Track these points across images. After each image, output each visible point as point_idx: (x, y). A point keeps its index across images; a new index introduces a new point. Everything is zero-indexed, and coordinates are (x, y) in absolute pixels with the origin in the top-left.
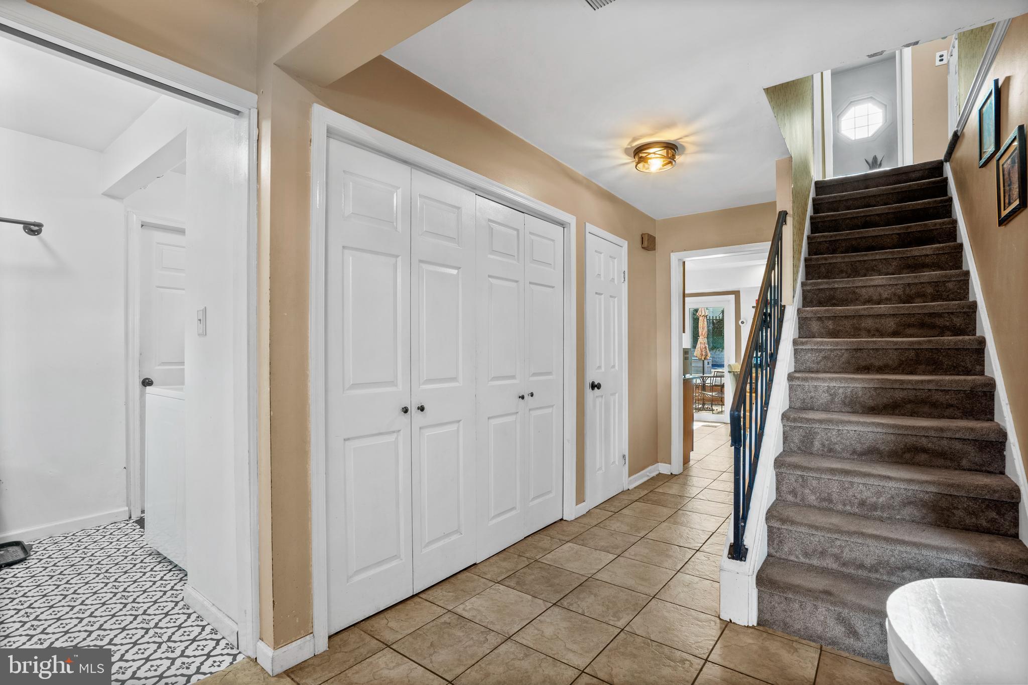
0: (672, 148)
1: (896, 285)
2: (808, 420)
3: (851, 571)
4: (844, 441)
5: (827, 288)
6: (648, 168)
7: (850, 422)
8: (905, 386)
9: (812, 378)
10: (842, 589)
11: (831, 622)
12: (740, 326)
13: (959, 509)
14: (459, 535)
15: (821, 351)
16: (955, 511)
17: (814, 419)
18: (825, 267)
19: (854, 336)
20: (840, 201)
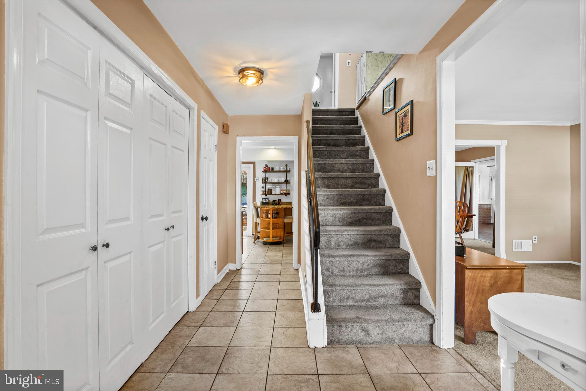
0: (261, 72)
1: (349, 163)
2: (329, 231)
3: (360, 304)
4: (344, 240)
5: (322, 163)
6: (245, 83)
7: (347, 230)
8: (363, 212)
9: (326, 209)
10: (361, 314)
11: (359, 332)
12: (255, 182)
13: (391, 265)
14: (132, 345)
15: (326, 195)
16: (390, 267)
17: (332, 230)
18: (318, 153)
19: (336, 188)
20: (319, 120)
